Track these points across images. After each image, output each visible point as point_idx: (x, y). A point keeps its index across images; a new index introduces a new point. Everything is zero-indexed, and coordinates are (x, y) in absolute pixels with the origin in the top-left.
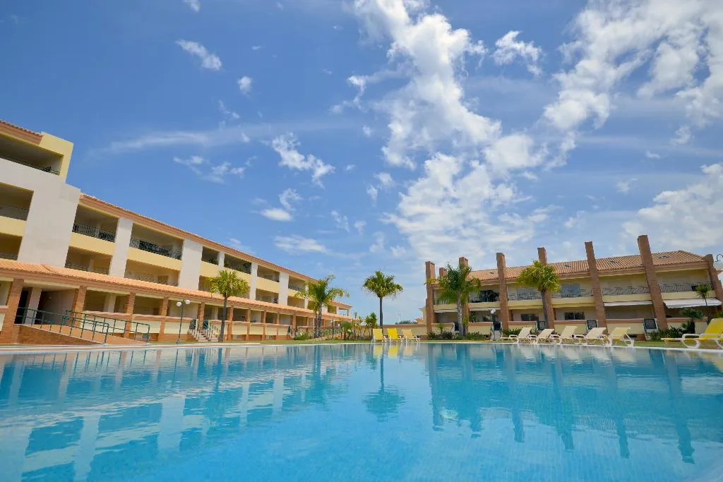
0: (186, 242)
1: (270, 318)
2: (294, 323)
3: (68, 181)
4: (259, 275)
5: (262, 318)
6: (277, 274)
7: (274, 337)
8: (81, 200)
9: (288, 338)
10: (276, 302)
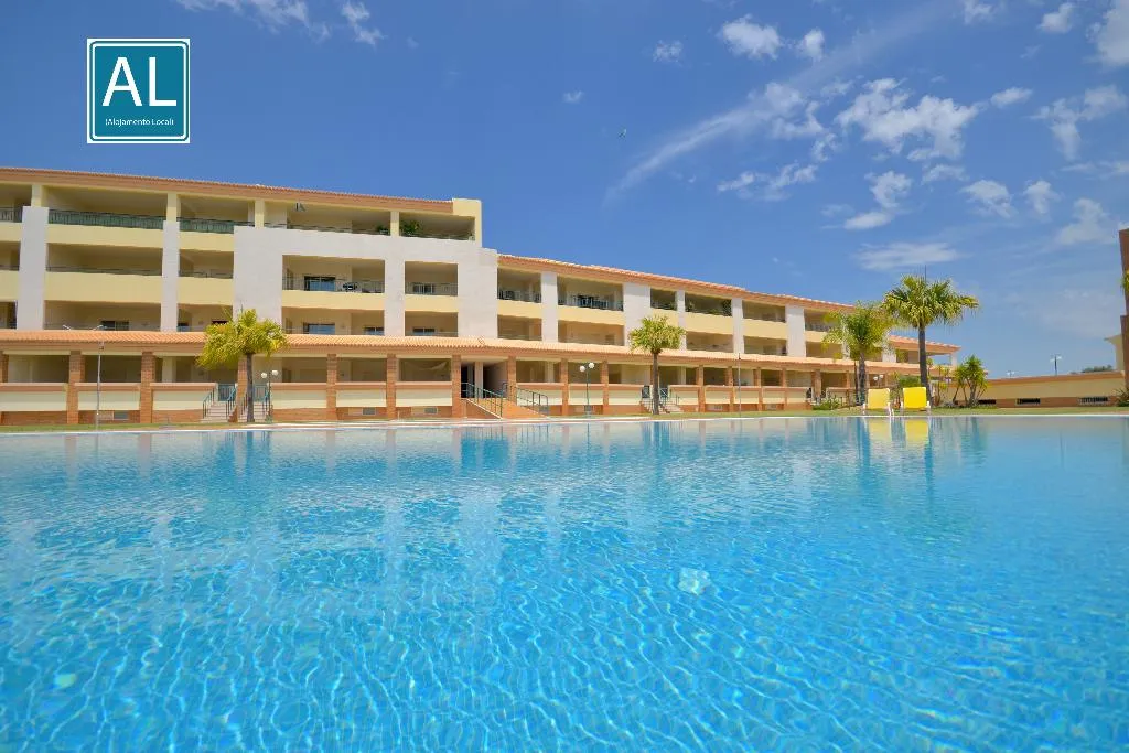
0: (627, 287)
1: (771, 378)
2: (819, 383)
3: (485, 245)
4: (746, 316)
5: (755, 378)
6: (782, 310)
7: (781, 406)
8: (499, 262)
9: (808, 405)
10: (784, 353)
